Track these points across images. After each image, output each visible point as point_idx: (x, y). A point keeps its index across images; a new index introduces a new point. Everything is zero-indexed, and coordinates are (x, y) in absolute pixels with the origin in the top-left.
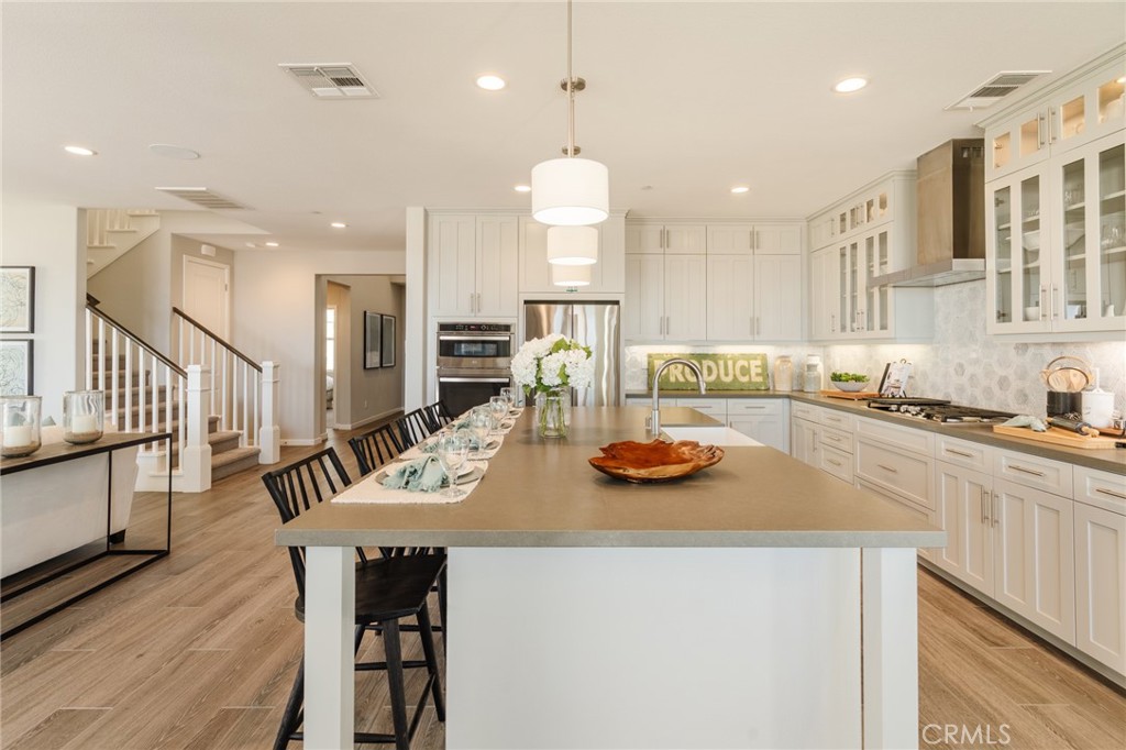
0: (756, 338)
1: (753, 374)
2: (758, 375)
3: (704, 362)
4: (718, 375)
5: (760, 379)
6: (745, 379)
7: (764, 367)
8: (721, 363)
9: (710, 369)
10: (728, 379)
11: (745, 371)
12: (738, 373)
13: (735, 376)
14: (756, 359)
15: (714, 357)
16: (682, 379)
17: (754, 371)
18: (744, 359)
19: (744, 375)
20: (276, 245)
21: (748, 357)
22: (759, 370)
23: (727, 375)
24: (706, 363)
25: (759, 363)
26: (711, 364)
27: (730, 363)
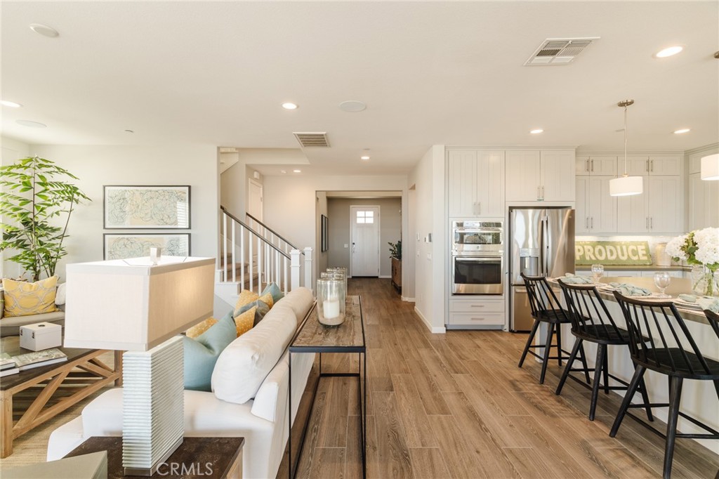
0: (650, 230)
1: (640, 255)
2: (643, 255)
3: (607, 247)
4: (618, 255)
5: (645, 258)
6: (635, 258)
7: (647, 250)
8: (618, 247)
9: (611, 251)
10: (625, 258)
11: (635, 253)
12: (630, 254)
13: (628, 256)
14: (641, 245)
15: (613, 244)
16: (594, 258)
17: (641, 253)
18: (633, 245)
19: (635, 255)
20: (299, 171)
21: (637, 244)
22: (644, 252)
23: (623, 255)
24: (608, 247)
25: (643, 247)
26: (612, 248)
27: (624, 247)
